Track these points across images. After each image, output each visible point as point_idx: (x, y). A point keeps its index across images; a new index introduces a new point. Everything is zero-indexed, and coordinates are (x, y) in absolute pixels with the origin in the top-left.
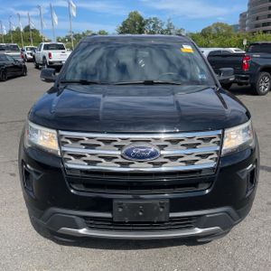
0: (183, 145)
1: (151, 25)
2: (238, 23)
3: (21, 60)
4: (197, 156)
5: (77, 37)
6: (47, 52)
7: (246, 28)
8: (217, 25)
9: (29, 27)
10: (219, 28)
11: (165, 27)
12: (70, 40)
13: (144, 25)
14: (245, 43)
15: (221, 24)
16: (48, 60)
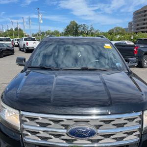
0: (114, 125)
1: (82, 28)
2: (128, 27)
3: (11, 46)
4: (125, 133)
5: (43, 34)
6: (25, 42)
7: (132, 30)
8: (116, 28)
9: (17, 28)
10: (118, 30)
11: (89, 29)
12: (39, 35)
13: (78, 28)
14: (132, 38)
15: (119, 28)
16: (26, 46)
